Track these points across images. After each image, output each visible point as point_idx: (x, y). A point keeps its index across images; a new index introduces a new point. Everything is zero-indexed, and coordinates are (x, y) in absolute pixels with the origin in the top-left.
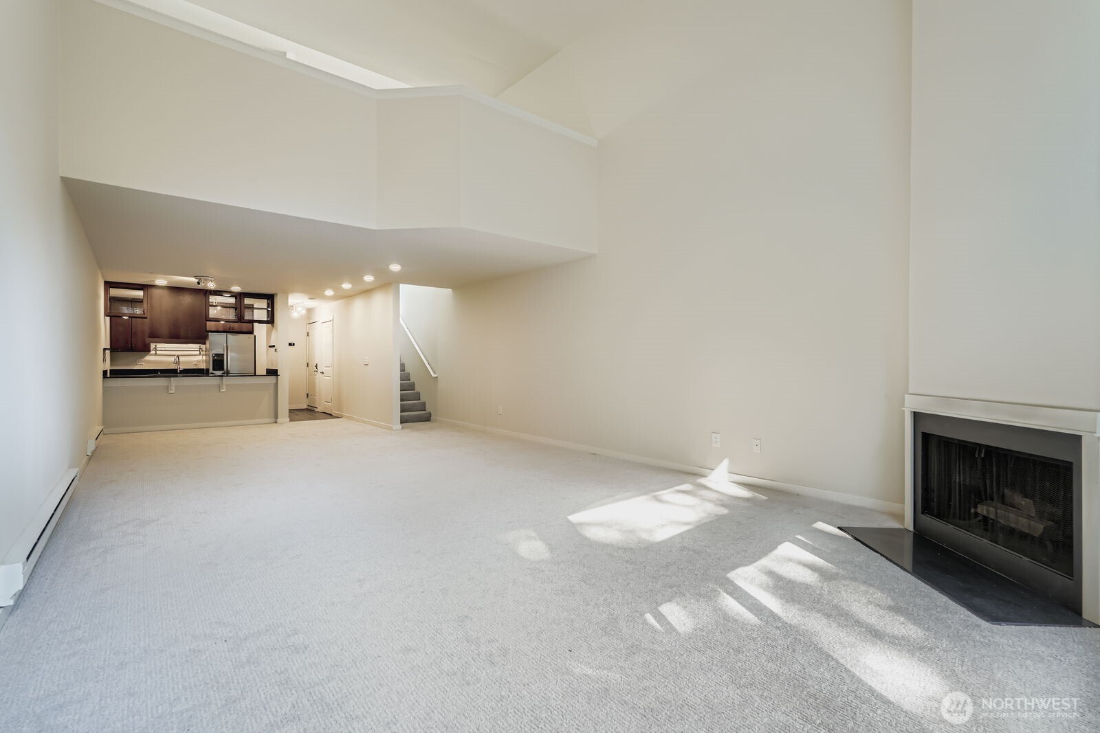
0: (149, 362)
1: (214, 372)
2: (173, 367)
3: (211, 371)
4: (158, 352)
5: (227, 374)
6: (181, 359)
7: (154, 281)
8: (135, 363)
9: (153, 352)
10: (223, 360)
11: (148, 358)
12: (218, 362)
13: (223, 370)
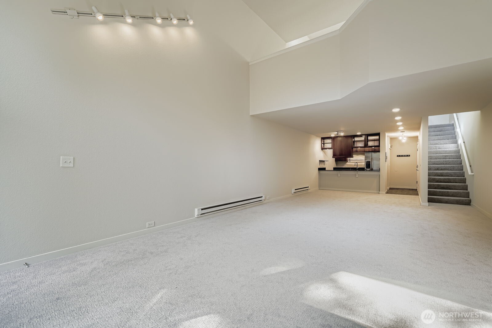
0: (348, 165)
1: (367, 169)
2: (355, 167)
3: (365, 169)
4: (351, 161)
5: (372, 170)
6: (358, 163)
7: (331, 135)
8: (343, 165)
9: (349, 161)
10: (370, 164)
11: (347, 163)
12: (368, 165)
13: (370, 168)
